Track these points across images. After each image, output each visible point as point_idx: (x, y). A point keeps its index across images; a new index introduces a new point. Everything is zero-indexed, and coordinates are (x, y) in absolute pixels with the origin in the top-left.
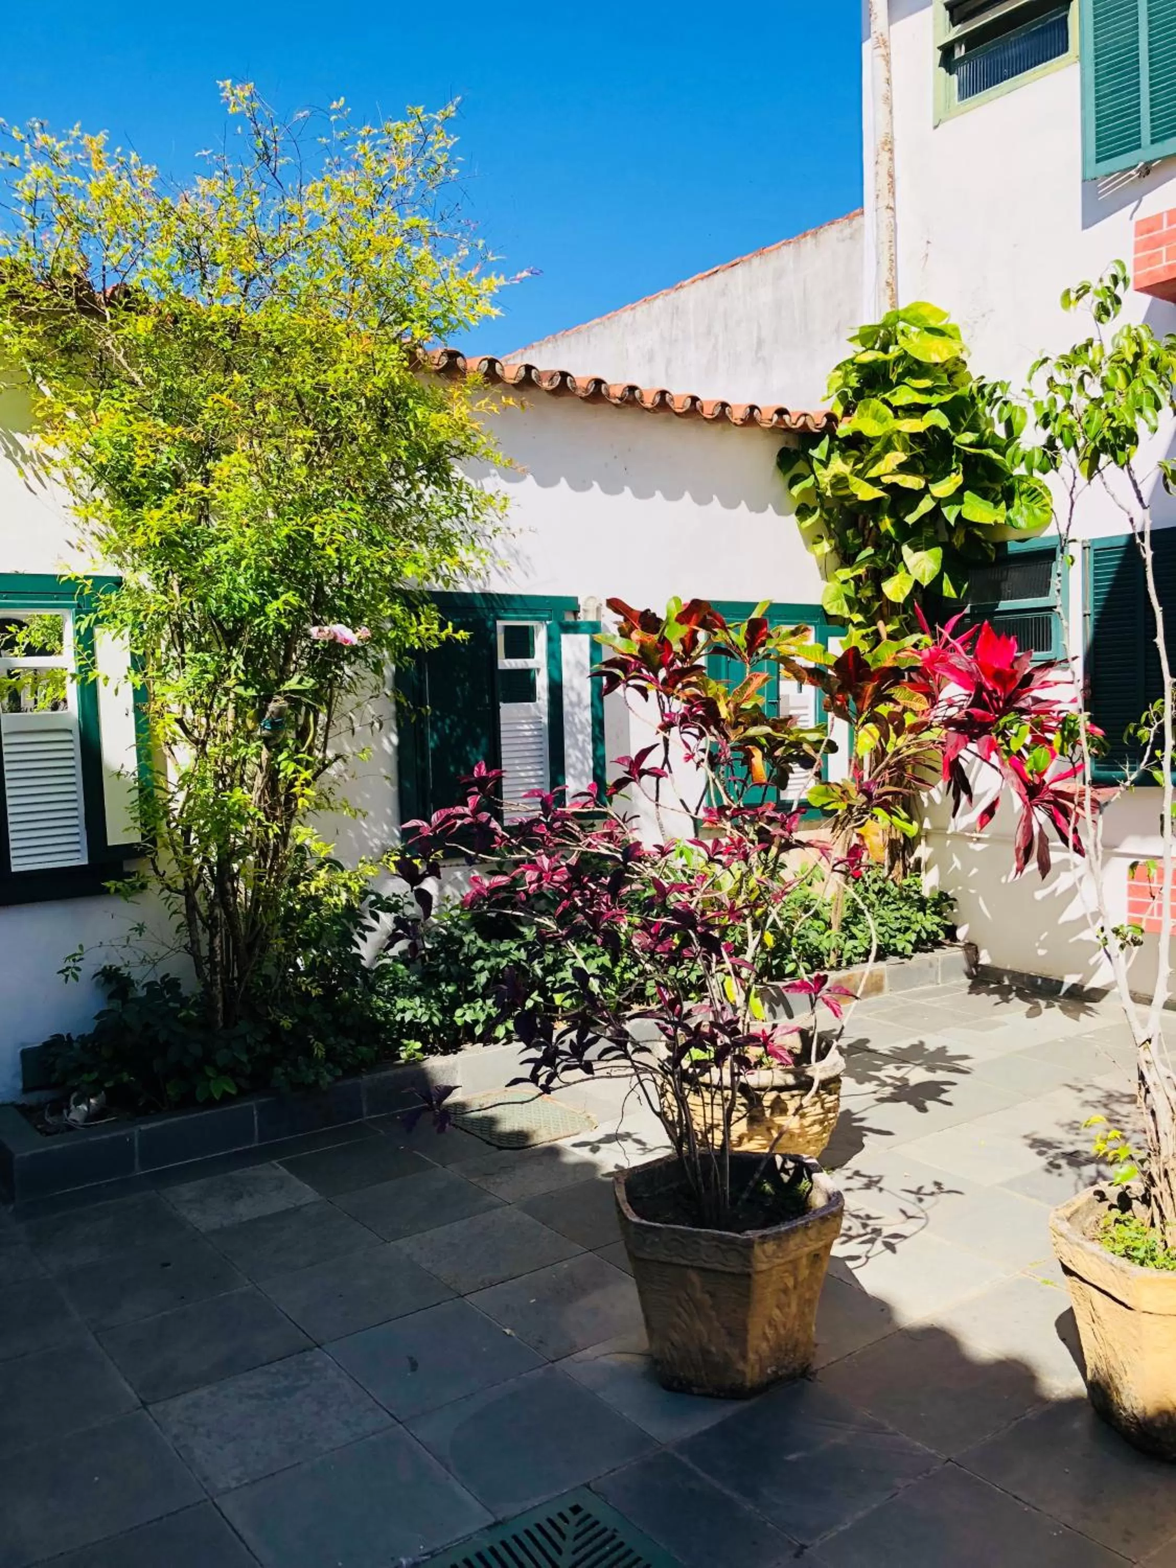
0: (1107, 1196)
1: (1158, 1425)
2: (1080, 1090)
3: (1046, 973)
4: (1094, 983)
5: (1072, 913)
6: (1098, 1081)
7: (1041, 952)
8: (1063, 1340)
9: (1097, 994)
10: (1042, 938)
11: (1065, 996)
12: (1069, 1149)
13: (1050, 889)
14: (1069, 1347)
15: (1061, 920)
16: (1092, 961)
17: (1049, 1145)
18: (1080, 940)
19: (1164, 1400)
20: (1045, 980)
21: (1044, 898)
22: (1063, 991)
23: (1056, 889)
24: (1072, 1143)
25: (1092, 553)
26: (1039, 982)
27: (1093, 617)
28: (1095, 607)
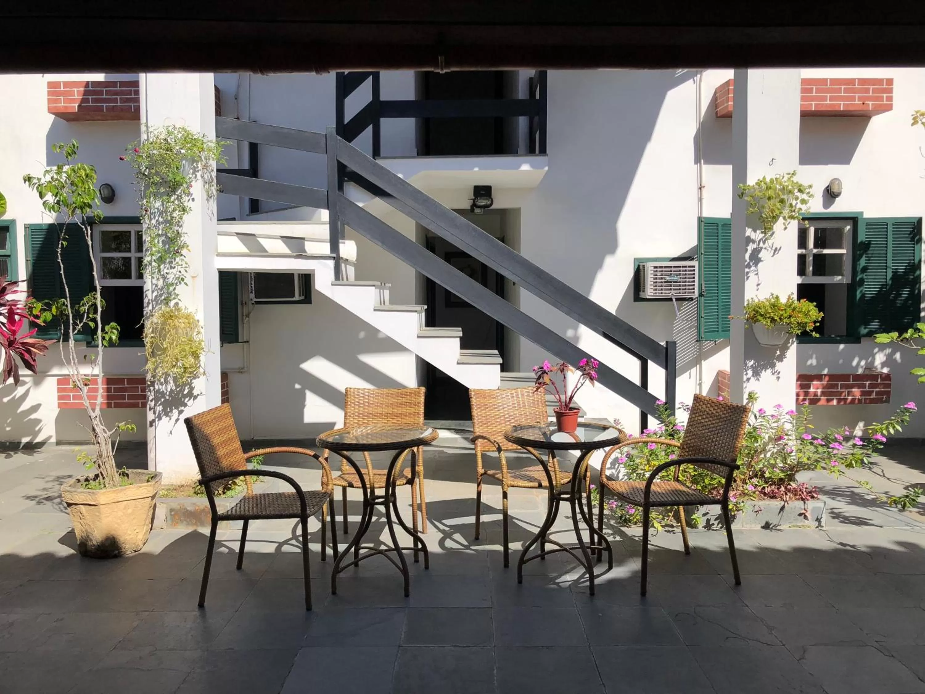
0: (81, 480)
1: (107, 545)
2: (44, 478)
3: (12, 439)
4: (39, 439)
5: (25, 406)
6: (51, 474)
7: (8, 429)
8: (63, 544)
9: (41, 444)
10: (8, 421)
11: (22, 448)
12: (46, 496)
13: (12, 396)
14: (66, 545)
15: (19, 411)
16: (37, 429)
17: (36, 497)
18: (30, 419)
19: (109, 535)
20: (10, 443)
21: (8, 401)
22: (21, 446)
23: (15, 396)
24: (46, 494)
25: (30, 231)
26: (8, 443)
27: (32, 261)
28: (33, 257)
